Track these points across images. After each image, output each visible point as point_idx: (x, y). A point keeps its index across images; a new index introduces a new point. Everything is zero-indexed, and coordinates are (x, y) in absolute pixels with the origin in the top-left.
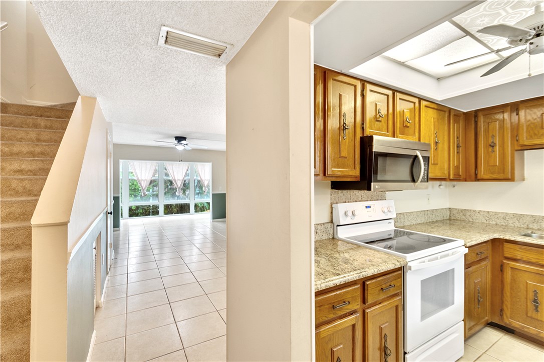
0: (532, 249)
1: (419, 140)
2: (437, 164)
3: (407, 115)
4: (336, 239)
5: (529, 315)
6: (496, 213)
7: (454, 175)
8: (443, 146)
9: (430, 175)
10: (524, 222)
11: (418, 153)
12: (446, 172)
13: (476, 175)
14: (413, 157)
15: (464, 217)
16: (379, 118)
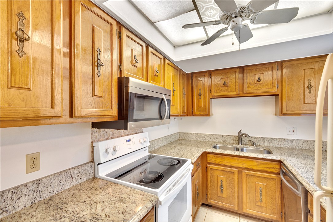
0: (220, 157)
1: (164, 87)
2: (174, 105)
3: (156, 67)
4: (96, 178)
5: (219, 195)
6: (201, 134)
7: (183, 112)
8: (177, 93)
9: (171, 113)
10: (213, 138)
11: (164, 97)
12: (179, 111)
13: (192, 112)
14: (161, 99)
15: (186, 137)
16: (135, 63)
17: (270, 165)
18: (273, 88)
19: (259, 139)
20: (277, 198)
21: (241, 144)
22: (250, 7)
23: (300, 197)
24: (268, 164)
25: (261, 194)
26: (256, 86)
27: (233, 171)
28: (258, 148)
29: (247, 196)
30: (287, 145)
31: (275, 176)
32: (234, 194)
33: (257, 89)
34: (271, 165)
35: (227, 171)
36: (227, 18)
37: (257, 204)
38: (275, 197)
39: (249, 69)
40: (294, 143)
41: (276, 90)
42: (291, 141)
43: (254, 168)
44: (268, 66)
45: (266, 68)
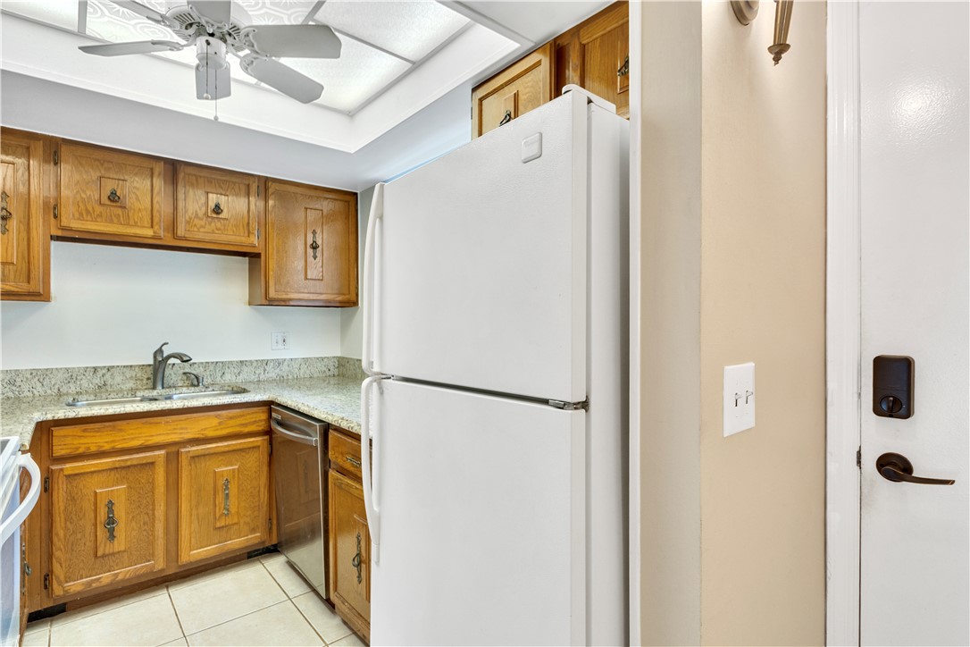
0: (104, 427)
5: (100, 554)
10: (53, 383)
17: (248, 417)
18: (249, 236)
19: (212, 368)
20: (262, 489)
21: (163, 388)
22: (251, 36)
23: (317, 447)
24: (243, 415)
25: (227, 494)
26: (210, 224)
27: (149, 461)
28: (211, 389)
29: (191, 516)
30: (272, 374)
31: (257, 441)
32: (153, 526)
33: (213, 232)
34: (251, 416)
35: (129, 467)
36: (191, 25)
37: (218, 525)
38: (257, 489)
39: (193, 172)
40: (285, 367)
41: (254, 242)
42: (279, 363)
43: (211, 434)
44: (237, 180)
45: (234, 183)
